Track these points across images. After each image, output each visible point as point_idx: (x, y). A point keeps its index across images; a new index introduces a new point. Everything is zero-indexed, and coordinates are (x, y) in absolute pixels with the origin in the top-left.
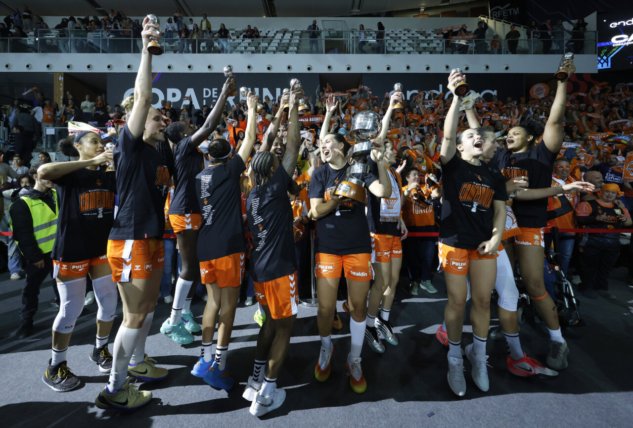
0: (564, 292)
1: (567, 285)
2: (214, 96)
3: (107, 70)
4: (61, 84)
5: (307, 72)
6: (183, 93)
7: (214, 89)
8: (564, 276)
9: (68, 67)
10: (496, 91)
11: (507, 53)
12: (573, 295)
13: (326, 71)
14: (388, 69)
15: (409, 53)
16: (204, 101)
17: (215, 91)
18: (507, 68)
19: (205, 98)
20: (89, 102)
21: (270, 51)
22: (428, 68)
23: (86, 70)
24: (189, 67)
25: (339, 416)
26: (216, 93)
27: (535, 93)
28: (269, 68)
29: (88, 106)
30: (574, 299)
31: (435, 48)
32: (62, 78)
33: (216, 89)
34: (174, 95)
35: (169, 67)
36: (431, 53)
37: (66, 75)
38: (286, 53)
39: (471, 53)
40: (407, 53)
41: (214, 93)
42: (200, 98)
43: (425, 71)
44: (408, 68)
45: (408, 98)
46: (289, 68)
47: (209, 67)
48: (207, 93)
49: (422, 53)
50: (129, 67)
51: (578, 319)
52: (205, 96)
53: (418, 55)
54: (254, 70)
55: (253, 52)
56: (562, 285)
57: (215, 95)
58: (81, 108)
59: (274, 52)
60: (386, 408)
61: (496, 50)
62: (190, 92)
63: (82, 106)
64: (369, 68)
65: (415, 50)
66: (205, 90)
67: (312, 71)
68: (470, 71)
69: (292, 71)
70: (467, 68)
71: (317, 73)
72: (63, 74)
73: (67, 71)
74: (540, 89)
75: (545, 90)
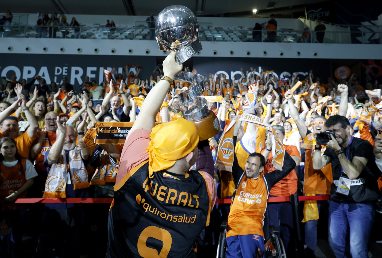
2: (64, 74)
5: (146, 55)
6: (38, 71)
7: (64, 68)
10: (307, 73)
13: (162, 54)
14: (215, 53)
16: (56, 78)
17: (66, 69)
18: (315, 54)
19: (56, 76)
22: (248, 53)
24: (45, 49)
26: (66, 71)
27: (338, 75)
28: (113, 51)
33: (67, 68)
34: (29, 72)
35: (27, 49)
41: (64, 71)
42: (52, 75)
43: (246, 56)
44: (232, 52)
45: (232, 78)
46: (130, 51)
47: (62, 49)
48: (58, 71)
52: (56, 73)
54: (100, 53)
57: (66, 72)
62: (44, 70)
66: (57, 68)
67: (150, 55)
68: (284, 56)
69: (133, 54)
70: (282, 54)
71: (154, 56)
74: (342, 72)
75: (347, 72)
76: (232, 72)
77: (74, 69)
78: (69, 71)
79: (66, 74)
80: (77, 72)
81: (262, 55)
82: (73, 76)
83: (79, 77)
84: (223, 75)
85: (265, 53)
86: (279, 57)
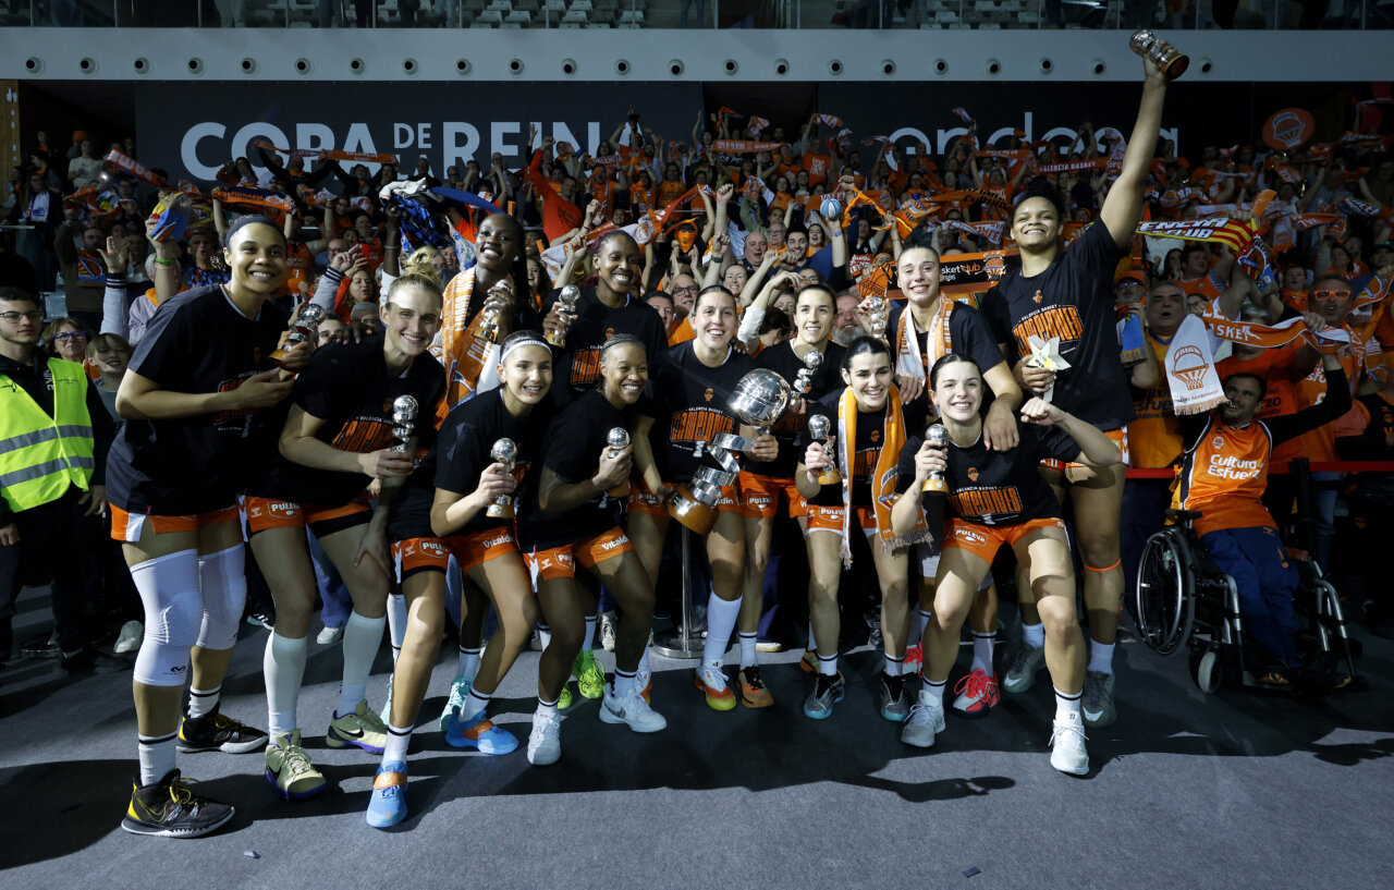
0: (1320, 611)
1: (1327, 595)
2: (421, 145)
3: (132, 75)
4: (13, 113)
5: (669, 77)
6: (341, 139)
7: (421, 126)
8: (1321, 575)
9: (30, 64)
10: (1174, 131)
11: (1208, 26)
12: (1340, 618)
13: (719, 75)
14: (888, 69)
15: (945, 26)
16: (397, 156)
17: (425, 131)
18: (1207, 68)
19: (399, 151)
20: (90, 160)
21: (569, 22)
22: (994, 69)
23: (78, 74)
24: (355, 65)
25: (747, 876)
26: (428, 136)
27: (1275, 136)
28: (568, 69)
29: (89, 169)
30: (1342, 628)
31: (1014, 14)
32: (15, 96)
33: (428, 126)
34: (316, 141)
35: (301, 66)
36: (1004, 26)
37: (24, 86)
38: (613, 26)
39: (1112, 27)
40: (939, 26)
41: (422, 136)
42: (385, 149)
43: (987, 77)
44: (941, 66)
45: (941, 150)
46: (622, 67)
47: (408, 65)
48: (404, 136)
49: (981, 26)
50: (193, 65)
51: (1351, 675)
52: (398, 145)
53: (968, 33)
54: (529, 74)
55: (524, 25)
56: (1315, 596)
57: (426, 141)
58: (70, 176)
59: (582, 25)
60: (863, 860)
61: (1177, 17)
62: (359, 134)
63: (71, 169)
64: (836, 67)
65: (960, 19)
66: (397, 127)
67: (683, 77)
68: (1107, 77)
69: (632, 76)
70: (1099, 69)
71: (697, 83)
72: (16, 85)
73: (27, 75)
74: (1287, 125)
75: (1302, 126)
76: (940, 133)
77: (450, 129)
78: (436, 137)
79: (429, 146)
80: (461, 140)
81: (1035, 74)
82: (450, 151)
83: (467, 153)
84: (913, 141)
85: (1047, 65)
86: (1091, 77)
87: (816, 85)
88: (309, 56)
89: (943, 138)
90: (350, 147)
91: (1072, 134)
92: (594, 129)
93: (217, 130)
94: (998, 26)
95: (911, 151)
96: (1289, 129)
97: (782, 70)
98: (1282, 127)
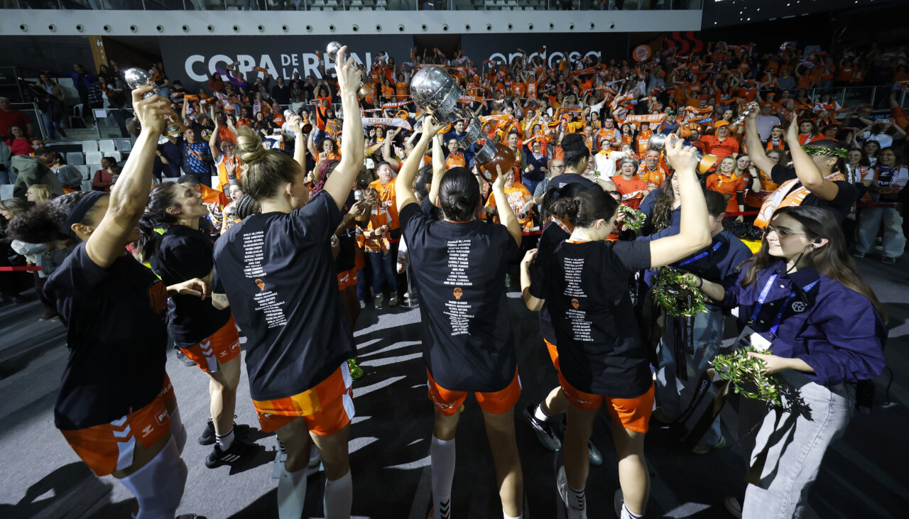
2: (294, 64)
3: (157, 33)
4: (102, 51)
5: (399, 32)
6: (258, 61)
7: (293, 56)
9: (106, 29)
10: (600, 53)
11: (614, 9)
13: (420, 31)
14: (489, 28)
16: (284, 70)
17: (295, 57)
18: (612, 27)
19: (284, 67)
21: (355, 6)
22: (531, 27)
23: (130, 33)
24: (260, 28)
26: (296, 60)
27: (637, 56)
28: (355, 29)
32: (101, 43)
33: (296, 55)
34: (247, 63)
35: (235, 28)
36: (536, 8)
37: (104, 39)
38: (374, 9)
39: (577, 9)
40: (509, 8)
41: (294, 60)
42: (279, 67)
43: (529, 31)
44: (510, 27)
46: (378, 28)
47: (284, 28)
48: (286, 60)
49: (525, 8)
50: (185, 28)
52: (284, 64)
53: (521, 12)
54: (338, 32)
55: (335, 8)
57: (296, 62)
59: (360, 8)
61: (602, 5)
62: (266, 59)
64: (468, 27)
65: (517, 5)
66: (283, 56)
67: (405, 32)
68: (575, 30)
69: (382, 32)
70: (572, 27)
71: (411, 35)
72: (101, 38)
73: (105, 33)
74: (642, 51)
75: (647, 52)
76: (510, 55)
77: (306, 57)
78: (300, 60)
79: (297, 64)
80: (311, 61)
81: (547, 30)
82: (307, 67)
83: (314, 67)
84: (499, 59)
85: (552, 26)
86: (569, 31)
87: (460, 35)
88: (238, 24)
89: (511, 57)
90: (262, 65)
91: (561, 55)
92: (368, 55)
93: (201, 59)
94: (532, 8)
95: (499, 63)
96: (642, 53)
97: (445, 29)
98: (640, 52)
